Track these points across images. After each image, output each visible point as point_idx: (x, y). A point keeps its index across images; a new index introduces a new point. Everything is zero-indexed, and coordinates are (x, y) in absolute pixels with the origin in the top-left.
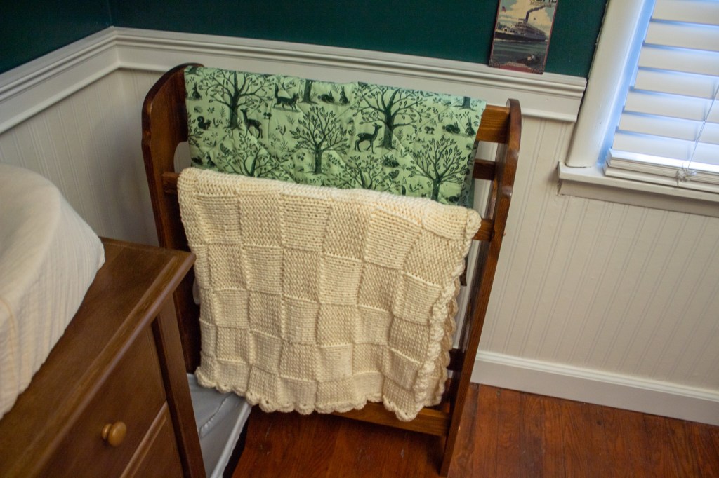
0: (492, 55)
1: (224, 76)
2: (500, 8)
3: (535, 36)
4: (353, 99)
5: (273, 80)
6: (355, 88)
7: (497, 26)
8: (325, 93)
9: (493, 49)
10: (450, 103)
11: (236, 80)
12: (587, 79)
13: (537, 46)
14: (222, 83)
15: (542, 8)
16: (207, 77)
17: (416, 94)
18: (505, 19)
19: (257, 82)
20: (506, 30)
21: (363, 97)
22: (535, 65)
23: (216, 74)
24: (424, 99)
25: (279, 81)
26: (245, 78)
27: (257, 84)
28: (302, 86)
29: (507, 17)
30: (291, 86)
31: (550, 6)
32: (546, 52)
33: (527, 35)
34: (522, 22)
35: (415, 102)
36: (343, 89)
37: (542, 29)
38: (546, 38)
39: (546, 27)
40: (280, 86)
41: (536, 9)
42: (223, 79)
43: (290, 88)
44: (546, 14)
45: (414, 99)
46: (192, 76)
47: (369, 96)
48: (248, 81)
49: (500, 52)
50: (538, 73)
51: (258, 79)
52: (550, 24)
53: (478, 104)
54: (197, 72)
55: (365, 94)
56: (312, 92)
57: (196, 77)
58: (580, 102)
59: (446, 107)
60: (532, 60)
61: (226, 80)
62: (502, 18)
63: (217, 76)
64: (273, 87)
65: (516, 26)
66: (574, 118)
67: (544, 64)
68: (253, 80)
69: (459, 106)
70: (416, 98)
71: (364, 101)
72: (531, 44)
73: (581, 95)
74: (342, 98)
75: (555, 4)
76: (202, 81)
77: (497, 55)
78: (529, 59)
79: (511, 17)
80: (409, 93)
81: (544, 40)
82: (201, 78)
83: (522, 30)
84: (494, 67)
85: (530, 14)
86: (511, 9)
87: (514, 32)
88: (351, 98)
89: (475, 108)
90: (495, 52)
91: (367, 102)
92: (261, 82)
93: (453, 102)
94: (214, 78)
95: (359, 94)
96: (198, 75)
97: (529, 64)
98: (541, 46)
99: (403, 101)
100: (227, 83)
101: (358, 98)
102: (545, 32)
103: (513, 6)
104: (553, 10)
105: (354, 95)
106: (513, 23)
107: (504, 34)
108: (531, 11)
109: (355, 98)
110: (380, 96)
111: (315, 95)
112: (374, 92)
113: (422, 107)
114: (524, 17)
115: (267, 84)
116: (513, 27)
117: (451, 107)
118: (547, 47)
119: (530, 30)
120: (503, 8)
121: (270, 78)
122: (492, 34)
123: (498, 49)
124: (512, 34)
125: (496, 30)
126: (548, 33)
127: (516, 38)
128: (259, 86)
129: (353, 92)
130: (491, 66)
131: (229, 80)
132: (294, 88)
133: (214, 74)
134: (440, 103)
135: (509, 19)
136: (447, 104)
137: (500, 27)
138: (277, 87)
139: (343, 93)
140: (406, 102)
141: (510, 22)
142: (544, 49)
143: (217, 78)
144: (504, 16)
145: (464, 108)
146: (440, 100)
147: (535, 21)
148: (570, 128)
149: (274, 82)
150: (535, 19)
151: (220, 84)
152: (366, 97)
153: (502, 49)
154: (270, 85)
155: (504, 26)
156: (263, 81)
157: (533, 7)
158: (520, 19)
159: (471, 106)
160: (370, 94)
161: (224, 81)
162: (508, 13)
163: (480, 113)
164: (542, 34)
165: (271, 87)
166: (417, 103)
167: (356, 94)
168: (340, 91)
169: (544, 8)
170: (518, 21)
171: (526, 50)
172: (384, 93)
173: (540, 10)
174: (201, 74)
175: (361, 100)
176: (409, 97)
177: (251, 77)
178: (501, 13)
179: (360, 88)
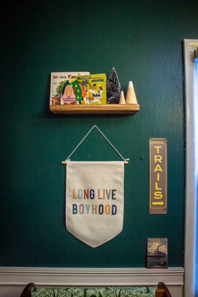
0: (148, 264)
1: (49, 292)
2: (148, 247)
3: (162, 255)
4: (104, 296)
5: (70, 291)
6: (104, 291)
7: (148, 253)
8: (92, 294)
9: (148, 262)
10: (142, 292)
11: (54, 293)
12: (184, 267)
13: (163, 258)
14: (48, 295)
15: (162, 245)
16: (42, 293)
17: (128, 290)
18: (150, 250)
19: (64, 293)
20: (151, 254)
21: (108, 294)
22: (164, 266)
23: (46, 291)
24: (132, 291)
25: (73, 291)
26: (58, 291)
27: (63, 294)
28: (82, 292)
29: (151, 249)
30: (78, 293)
31: (165, 244)
32: (167, 260)
33: (159, 255)
34: (157, 250)
35: (129, 293)
36: (99, 292)
37: (164, 252)
38: (166, 255)
39: (165, 251)
40: (73, 294)
41: (161, 245)
42: (49, 293)
43: (78, 294)
44: (164, 247)
45: (128, 292)
46: (35, 293)
47: (110, 294)
48: (59, 293)
49: (151, 262)
50: (166, 268)
51: (63, 291)
52: (166, 250)
53: (152, 290)
54: (37, 291)
55: (109, 293)
56: (87, 295)
57: (36, 293)
58: (183, 277)
59: (141, 294)
60: (163, 264)
61: (50, 293)
62: (149, 250)
63: (46, 292)
64: (70, 294)
65: (155, 252)
66: (182, 283)
67: (167, 265)
68: (62, 292)
69: (146, 292)
70: (128, 291)
71: (109, 296)
72: (161, 258)
73: (183, 274)
74: (99, 296)
75: (167, 243)
76: (39, 295)
77: (150, 264)
78: (162, 263)
79: (153, 249)
80: (126, 290)
81: (165, 256)
82: (38, 294)
83: (157, 253)
84: (149, 268)
85: (159, 247)
86: (152, 247)
87: (154, 254)
88: (103, 295)
89: (152, 292)
90: (149, 263)
91: (110, 296)
92: (65, 293)
93: (143, 291)
94: (44, 293)
95: (106, 293)
96: (37, 292)
97: (162, 265)
98: (165, 258)
99: (124, 294)
100: (50, 294)
101: (106, 295)
102: (165, 253)
103: (152, 245)
104: (167, 245)
105: (104, 294)
106: (153, 251)
107: (151, 256)
108: (159, 246)
109: (105, 295)
110: (115, 293)
111: (88, 296)
112: (112, 291)
113: (132, 295)
114: (157, 249)
115: (68, 293)
116: (154, 253)
117: (143, 294)
118: (167, 258)
119: (160, 253)
120: (149, 246)
121: (69, 290)
122: (146, 256)
123: (150, 261)
124: (154, 255)
125: (148, 255)
126: (166, 253)
127: (155, 256)
128: (65, 294)
129: (104, 293)
130: (148, 268)
131: (51, 293)
132: (79, 294)
133: (44, 291)
134: (138, 292)
135: (152, 250)
136: (141, 292)
137: (149, 253)
138: (72, 294)
139: (100, 293)
140: (125, 294)
141: (152, 251)
142: (166, 259)
143: (45, 293)
144: (150, 249)
145: (148, 293)
146: (138, 291)
147: (161, 250)
148: (181, 287)
149: (71, 292)
150: (161, 249)
151: (47, 296)
152: (109, 294)
153: (151, 261)
154: (69, 293)
155: (151, 253)
156: (66, 292)
157: (159, 245)
158: (156, 250)
159: (150, 292)
160: (110, 292)
161: (49, 294)
162: (151, 248)
163: (154, 294)
164: (164, 254)
165: (69, 294)
166: (129, 294)
167: (105, 293)
168: (98, 293)
169: (163, 245)
170: (155, 250)
171: (160, 260)
172: (116, 291)
173: (162, 246)
174: (38, 291)
175: (107, 296)
176: (126, 292)
177: (60, 291)
178: (148, 248)
179: (106, 290)
